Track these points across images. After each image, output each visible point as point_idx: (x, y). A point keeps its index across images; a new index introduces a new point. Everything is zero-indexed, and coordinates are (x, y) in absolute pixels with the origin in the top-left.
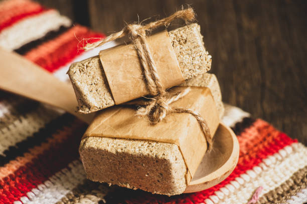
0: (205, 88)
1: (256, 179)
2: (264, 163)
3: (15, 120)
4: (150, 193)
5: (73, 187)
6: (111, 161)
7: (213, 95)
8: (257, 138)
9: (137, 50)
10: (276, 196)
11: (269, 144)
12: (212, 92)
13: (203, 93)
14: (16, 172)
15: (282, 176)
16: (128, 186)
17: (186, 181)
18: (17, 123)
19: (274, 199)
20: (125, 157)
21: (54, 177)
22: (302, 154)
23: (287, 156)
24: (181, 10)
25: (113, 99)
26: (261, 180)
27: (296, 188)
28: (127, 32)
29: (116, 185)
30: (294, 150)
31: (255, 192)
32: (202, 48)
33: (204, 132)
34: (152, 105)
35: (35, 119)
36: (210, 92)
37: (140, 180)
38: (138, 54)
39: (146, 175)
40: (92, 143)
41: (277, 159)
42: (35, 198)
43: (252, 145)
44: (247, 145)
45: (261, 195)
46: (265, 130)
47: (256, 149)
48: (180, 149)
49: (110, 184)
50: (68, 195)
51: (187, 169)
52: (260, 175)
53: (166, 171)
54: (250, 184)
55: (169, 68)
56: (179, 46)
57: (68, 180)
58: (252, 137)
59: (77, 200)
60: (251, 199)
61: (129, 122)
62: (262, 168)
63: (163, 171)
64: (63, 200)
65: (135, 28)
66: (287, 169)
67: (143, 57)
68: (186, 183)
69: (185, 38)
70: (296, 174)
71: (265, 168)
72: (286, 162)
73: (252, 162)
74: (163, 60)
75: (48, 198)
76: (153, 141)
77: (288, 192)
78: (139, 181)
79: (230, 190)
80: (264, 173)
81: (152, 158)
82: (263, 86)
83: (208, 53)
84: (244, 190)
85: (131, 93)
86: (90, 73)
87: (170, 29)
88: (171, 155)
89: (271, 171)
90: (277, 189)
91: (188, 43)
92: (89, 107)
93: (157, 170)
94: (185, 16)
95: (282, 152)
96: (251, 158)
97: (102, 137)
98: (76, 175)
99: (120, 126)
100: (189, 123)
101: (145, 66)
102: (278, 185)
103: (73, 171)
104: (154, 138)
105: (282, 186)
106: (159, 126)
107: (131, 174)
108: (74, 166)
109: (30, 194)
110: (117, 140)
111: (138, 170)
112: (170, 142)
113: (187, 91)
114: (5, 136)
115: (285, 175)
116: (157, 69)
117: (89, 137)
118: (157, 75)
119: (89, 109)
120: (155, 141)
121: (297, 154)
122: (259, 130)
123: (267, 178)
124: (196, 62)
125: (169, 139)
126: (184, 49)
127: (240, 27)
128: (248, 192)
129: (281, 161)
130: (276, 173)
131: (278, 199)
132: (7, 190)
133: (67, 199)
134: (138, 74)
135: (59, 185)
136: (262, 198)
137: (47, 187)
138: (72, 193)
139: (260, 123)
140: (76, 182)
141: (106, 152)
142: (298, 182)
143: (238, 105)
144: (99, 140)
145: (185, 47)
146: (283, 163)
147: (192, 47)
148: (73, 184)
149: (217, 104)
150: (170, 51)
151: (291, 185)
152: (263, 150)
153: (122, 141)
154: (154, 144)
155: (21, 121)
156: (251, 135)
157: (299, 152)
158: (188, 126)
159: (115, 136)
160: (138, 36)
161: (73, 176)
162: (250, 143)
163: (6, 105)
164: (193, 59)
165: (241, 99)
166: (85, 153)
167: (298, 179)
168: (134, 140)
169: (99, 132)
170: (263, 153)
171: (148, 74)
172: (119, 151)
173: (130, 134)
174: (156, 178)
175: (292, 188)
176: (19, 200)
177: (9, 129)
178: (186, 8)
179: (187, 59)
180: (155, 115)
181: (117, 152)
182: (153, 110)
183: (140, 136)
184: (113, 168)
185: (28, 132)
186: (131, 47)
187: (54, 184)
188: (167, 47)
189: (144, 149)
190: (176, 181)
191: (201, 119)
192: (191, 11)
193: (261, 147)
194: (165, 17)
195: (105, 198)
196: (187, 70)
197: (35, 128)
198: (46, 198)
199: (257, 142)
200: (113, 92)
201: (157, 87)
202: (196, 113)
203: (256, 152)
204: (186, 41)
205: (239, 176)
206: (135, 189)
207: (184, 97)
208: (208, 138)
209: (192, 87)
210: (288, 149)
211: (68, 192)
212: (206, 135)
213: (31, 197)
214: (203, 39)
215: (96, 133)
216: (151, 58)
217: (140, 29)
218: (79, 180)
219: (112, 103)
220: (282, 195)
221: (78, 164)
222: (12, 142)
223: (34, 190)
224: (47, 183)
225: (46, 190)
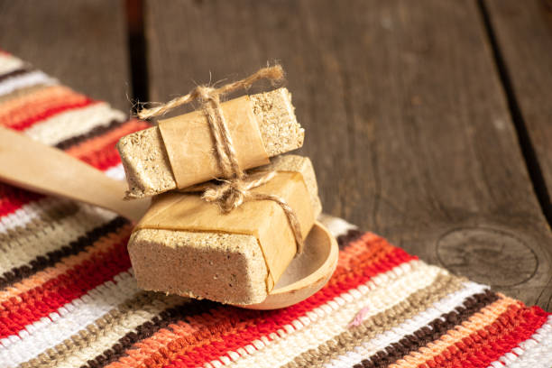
0: (295, 173)
1: (361, 299)
2: (373, 281)
3: (46, 226)
4: (220, 303)
5: (119, 303)
6: (169, 259)
7: (307, 183)
8: (365, 253)
9: (207, 116)
10: (386, 319)
11: (381, 261)
12: (305, 178)
13: (292, 178)
14: (44, 285)
15: (396, 297)
16: (191, 296)
17: (267, 287)
18: (48, 230)
19: (384, 322)
20: (187, 253)
21: (94, 290)
22: (422, 273)
23: (403, 275)
24: (266, 67)
25: (174, 179)
26: (368, 301)
27: (413, 310)
28: (196, 95)
29: (175, 295)
30: (413, 269)
31: (359, 314)
32: (292, 117)
33: (291, 228)
34: (225, 188)
35: (72, 226)
36: (301, 178)
37: (207, 285)
38: (208, 121)
39: (215, 278)
40: (145, 235)
41: (390, 278)
42: (69, 315)
43: (358, 261)
44: (351, 261)
45: (366, 318)
46: (377, 245)
47: (363, 265)
48: (259, 243)
49: (168, 293)
50: (112, 312)
51: (269, 272)
52: (366, 296)
53: (240, 270)
54: (353, 305)
55: (247, 140)
56: (262, 113)
57: (112, 295)
58: (358, 253)
59: (123, 317)
60: (353, 321)
61: (194, 211)
62: (370, 288)
63: (237, 271)
64: (104, 317)
65: (206, 92)
66: (402, 289)
67: (216, 126)
68: (267, 291)
69: (270, 102)
70: (413, 295)
71: (373, 287)
72: (402, 281)
73: (357, 280)
74: (241, 130)
75: (86, 315)
76: (225, 232)
77: (402, 314)
78: (205, 287)
79: (327, 311)
80: (371, 293)
81: (222, 251)
82: (378, 197)
83: (299, 125)
84: (344, 311)
85: (198, 171)
86: (145, 145)
87: (251, 92)
88: (247, 249)
89: (382, 291)
90: (387, 311)
91: (274, 109)
92: (143, 189)
93: (229, 270)
94: (270, 76)
95: (397, 270)
96: (355, 276)
97: (158, 229)
98: (123, 290)
99: (182, 215)
100: (272, 212)
101: (218, 136)
102: (390, 307)
103: (120, 284)
104: (226, 229)
105: (394, 308)
106: (233, 216)
107: (195, 277)
108: (122, 278)
109: (61, 310)
110: (177, 232)
111: (204, 271)
112: (247, 233)
113: (272, 175)
114: (32, 244)
115: (400, 296)
116: (234, 141)
117: (141, 229)
118: (232, 149)
119: (143, 191)
120: (227, 233)
121: (416, 273)
122: (369, 244)
123: (375, 298)
124: (284, 134)
125: (246, 229)
126: (268, 116)
127: (351, 130)
128: (350, 313)
129: (395, 280)
130: (387, 293)
131: (388, 323)
132: (32, 304)
133: (111, 316)
134: (208, 148)
135: (101, 301)
136: (367, 321)
137: (85, 303)
138: (117, 309)
139: (370, 237)
140: (124, 297)
141: (163, 246)
142: (416, 304)
143: (343, 216)
144: (155, 232)
145: (270, 115)
146: (397, 283)
147: (278, 114)
148: (119, 299)
149: (311, 198)
150: (250, 118)
151: (406, 307)
152: (373, 267)
153: (184, 233)
154: (226, 236)
155: (53, 228)
156: (357, 250)
157: (419, 270)
158: (270, 215)
159: (175, 226)
160: (210, 100)
161: (120, 290)
162: (355, 258)
163: (34, 209)
164: (280, 129)
165: (348, 211)
166: (136, 249)
167: (416, 300)
168: (200, 231)
169: (155, 223)
170: (371, 270)
171: (220, 147)
172: (180, 244)
173: (195, 224)
174: (228, 281)
175: (407, 311)
176: (47, 316)
177: (37, 236)
178: (272, 65)
179: (272, 130)
180: (228, 201)
181: (177, 246)
182: (226, 195)
183: (208, 227)
184: (172, 270)
185: (63, 241)
186: (200, 112)
187: (94, 299)
188: (246, 113)
189: (213, 242)
190: (253, 284)
191: (289, 209)
192: (278, 68)
193: (370, 263)
194: (245, 77)
195: (160, 314)
196: (272, 144)
197: (71, 236)
198: (82, 315)
199: (365, 257)
200: (175, 169)
201: (232, 165)
202: (282, 200)
203: (363, 268)
204: (271, 107)
205: (339, 296)
206: (200, 298)
207: (268, 182)
208: (297, 236)
209: (279, 172)
210: (405, 267)
211: (112, 308)
212: (295, 231)
213: (63, 314)
214: (295, 110)
215: (151, 224)
216: (225, 126)
217: (213, 92)
218: (127, 295)
219: (173, 186)
220: (394, 319)
221: (126, 277)
222: (40, 252)
223: (67, 305)
224: (85, 298)
225: (84, 306)
